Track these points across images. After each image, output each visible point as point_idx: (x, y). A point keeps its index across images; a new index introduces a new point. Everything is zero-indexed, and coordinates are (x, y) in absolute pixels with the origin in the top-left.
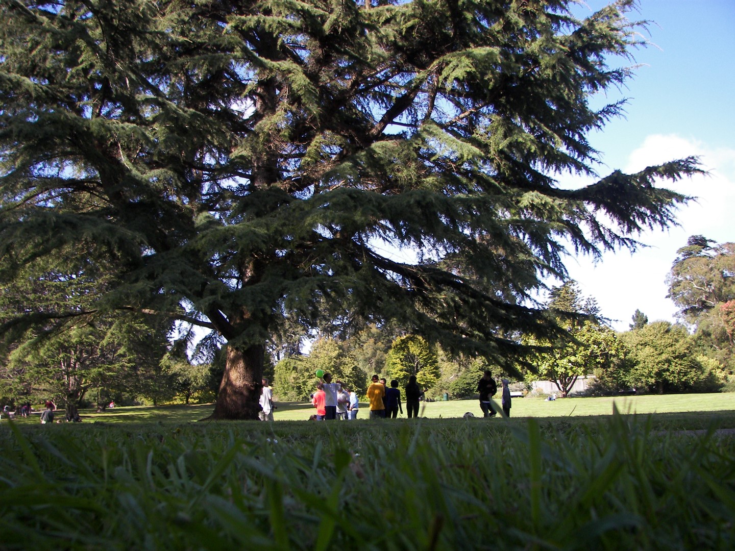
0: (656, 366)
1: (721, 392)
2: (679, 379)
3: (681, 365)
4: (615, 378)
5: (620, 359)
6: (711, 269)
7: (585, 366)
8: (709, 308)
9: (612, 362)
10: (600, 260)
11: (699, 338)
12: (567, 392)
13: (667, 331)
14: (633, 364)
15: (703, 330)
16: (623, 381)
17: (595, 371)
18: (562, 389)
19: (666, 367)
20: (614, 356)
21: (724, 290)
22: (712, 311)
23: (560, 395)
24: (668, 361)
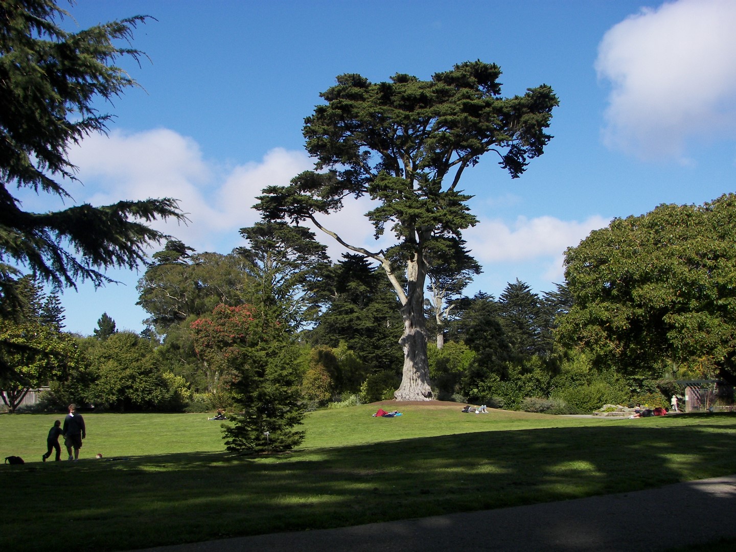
0: (119, 382)
1: (184, 412)
2: (143, 399)
3: (146, 381)
4: (72, 393)
5: (80, 372)
6: (186, 278)
7: (38, 378)
8: (181, 319)
9: (70, 374)
10: (60, 291)
11: (168, 351)
12: (15, 406)
13: (134, 345)
14: (94, 379)
15: (172, 343)
16: (81, 397)
17: (50, 383)
18: (9, 403)
19: (129, 383)
20: (73, 368)
21: (197, 301)
22: (183, 323)
23: (7, 409)
24: (133, 377)
